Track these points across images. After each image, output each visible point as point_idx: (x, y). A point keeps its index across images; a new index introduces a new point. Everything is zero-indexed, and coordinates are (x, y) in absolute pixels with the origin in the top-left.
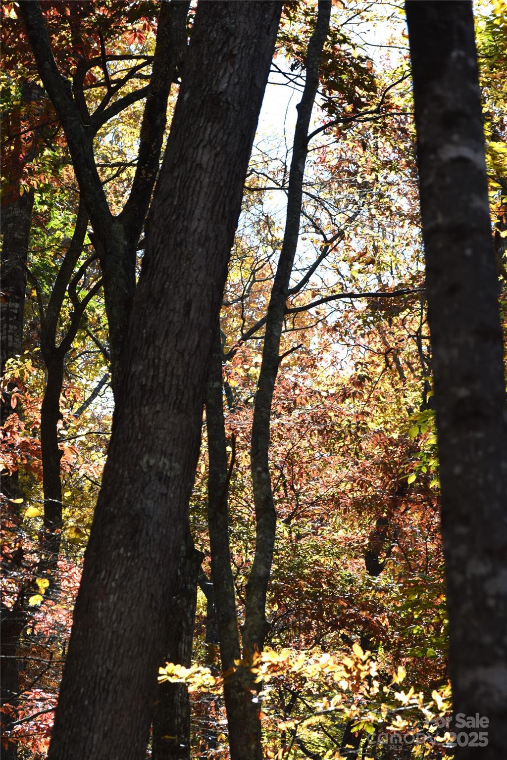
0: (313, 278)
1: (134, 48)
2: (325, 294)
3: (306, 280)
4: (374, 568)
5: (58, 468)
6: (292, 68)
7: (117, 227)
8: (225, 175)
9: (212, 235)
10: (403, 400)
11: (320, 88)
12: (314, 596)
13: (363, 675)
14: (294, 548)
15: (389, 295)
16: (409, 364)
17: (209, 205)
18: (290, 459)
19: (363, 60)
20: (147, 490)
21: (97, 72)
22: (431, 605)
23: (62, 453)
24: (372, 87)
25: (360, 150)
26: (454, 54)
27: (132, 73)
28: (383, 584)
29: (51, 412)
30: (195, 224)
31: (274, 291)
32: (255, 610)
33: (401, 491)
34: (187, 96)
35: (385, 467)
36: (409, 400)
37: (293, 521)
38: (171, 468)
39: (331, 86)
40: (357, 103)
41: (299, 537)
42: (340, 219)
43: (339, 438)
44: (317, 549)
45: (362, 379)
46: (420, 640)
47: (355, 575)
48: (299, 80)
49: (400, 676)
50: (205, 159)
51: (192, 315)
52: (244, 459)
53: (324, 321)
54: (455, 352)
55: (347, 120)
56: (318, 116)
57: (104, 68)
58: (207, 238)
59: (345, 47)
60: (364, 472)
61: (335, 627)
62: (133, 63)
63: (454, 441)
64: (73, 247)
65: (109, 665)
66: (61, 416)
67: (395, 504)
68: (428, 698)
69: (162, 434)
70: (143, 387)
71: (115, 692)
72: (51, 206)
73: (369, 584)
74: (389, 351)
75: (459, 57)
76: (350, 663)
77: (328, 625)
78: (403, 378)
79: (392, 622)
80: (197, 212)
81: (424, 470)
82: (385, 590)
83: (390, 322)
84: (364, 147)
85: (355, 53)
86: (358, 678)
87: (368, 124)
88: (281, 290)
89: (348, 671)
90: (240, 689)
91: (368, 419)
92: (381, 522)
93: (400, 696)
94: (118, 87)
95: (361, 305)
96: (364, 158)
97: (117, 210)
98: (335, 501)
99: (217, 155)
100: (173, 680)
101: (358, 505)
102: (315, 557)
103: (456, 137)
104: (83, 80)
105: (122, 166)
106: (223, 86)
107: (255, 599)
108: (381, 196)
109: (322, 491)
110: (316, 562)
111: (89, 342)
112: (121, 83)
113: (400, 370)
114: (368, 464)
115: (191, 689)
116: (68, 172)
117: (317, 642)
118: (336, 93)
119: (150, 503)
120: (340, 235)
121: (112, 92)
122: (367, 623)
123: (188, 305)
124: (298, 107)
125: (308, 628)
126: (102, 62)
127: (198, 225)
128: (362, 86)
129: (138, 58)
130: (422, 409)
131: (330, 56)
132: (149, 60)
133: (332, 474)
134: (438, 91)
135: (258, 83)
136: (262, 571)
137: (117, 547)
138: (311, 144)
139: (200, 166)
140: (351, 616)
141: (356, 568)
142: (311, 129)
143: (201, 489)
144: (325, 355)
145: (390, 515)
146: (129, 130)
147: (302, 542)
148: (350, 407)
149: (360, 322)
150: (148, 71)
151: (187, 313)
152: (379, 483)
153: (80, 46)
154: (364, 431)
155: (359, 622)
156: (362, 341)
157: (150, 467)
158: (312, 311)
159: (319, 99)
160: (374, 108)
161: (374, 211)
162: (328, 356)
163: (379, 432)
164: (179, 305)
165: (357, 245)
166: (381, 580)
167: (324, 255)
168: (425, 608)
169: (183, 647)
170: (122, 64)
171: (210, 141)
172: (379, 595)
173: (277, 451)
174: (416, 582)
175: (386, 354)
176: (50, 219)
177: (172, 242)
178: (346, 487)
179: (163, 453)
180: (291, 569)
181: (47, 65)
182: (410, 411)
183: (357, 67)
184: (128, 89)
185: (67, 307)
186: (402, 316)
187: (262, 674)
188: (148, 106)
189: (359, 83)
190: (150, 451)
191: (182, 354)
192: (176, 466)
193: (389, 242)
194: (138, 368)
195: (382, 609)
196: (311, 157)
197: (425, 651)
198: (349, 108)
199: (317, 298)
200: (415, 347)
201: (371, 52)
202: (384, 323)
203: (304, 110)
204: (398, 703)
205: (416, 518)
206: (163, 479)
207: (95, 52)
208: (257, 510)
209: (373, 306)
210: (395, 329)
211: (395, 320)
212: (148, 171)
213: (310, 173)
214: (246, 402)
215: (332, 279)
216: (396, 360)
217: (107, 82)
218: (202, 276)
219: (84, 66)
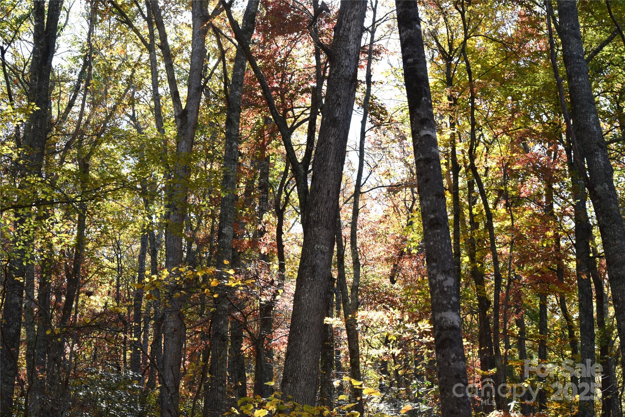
0: (367, 182)
1: (302, 104)
2: (372, 187)
3: (365, 182)
4: (393, 282)
5: (283, 251)
6: (358, 108)
7: (301, 166)
8: (339, 146)
9: (336, 167)
10: (400, 223)
11: (368, 115)
12: (373, 293)
13: (394, 318)
14: (365, 276)
15: (394, 186)
16: (402, 210)
17: (334, 156)
18: (362, 245)
19: (382, 105)
20: (317, 257)
21: (290, 113)
22: (414, 294)
23: (284, 246)
24: (386, 114)
25: (383, 136)
26: (423, 99)
27: (303, 113)
28: (396, 287)
29: (280, 232)
30: (330, 163)
31: (356, 186)
32: (354, 298)
33: (402, 254)
34: (325, 119)
35: (396, 246)
36: (402, 222)
37: (365, 266)
38: (325, 249)
39: (371, 114)
40: (382, 120)
41: (366, 272)
42: (376, 160)
43: (379, 237)
44: (373, 276)
45: (386, 216)
46: (410, 306)
47: (387, 284)
48: (360, 113)
49: (407, 318)
50: (332, 140)
51: (330, 195)
52: (348, 246)
53: (371, 197)
54: (429, 202)
55: (378, 126)
56: (368, 125)
57: (293, 111)
58: (334, 168)
59: (376, 100)
60: (388, 248)
61: (380, 302)
62: (302, 109)
63: (430, 233)
64: (285, 174)
65: (307, 318)
66: (283, 233)
67: (399, 259)
68: (417, 326)
69: (321, 237)
70: (314, 221)
71: (309, 327)
72: (275, 160)
73: (392, 287)
74: (395, 206)
75: (425, 99)
76: (389, 315)
77: (379, 302)
78: (400, 215)
79: (401, 301)
80: (330, 159)
81: (410, 247)
82: (397, 289)
83: (395, 196)
84: (384, 135)
85: (380, 103)
86: (392, 319)
87: (385, 127)
88: (358, 186)
89: (389, 317)
90: (351, 325)
91: (388, 230)
92: (395, 265)
93: (407, 325)
94: (298, 118)
95: (385, 190)
96: (384, 139)
97: (300, 161)
98: (379, 259)
99: (336, 139)
100: (328, 323)
101: (387, 260)
102: (373, 279)
103: (425, 127)
104: (285, 116)
105: (300, 145)
106: (337, 115)
107: (354, 294)
108: (390, 152)
109: (374, 256)
110: (373, 281)
111: (291, 207)
112: (299, 116)
113: (399, 212)
114: (389, 245)
115: (333, 326)
116: (282, 148)
117: (374, 309)
118: (373, 117)
119: (318, 261)
120: (376, 166)
121: (296, 120)
122: (392, 301)
123: (329, 192)
124: (362, 122)
125: (371, 303)
126: (292, 109)
127: (331, 164)
128: (383, 114)
129: (304, 107)
130: (407, 225)
131: (371, 104)
132: (308, 108)
133: (377, 250)
134: (418, 112)
135: (349, 113)
136: (356, 284)
137: (308, 277)
138: (366, 135)
139: (330, 143)
140: (386, 299)
141: (387, 282)
142: (366, 129)
143: (334, 257)
144: (372, 208)
145: (398, 263)
146: (301, 132)
147: (367, 274)
148: (383, 226)
149: (384, 196)
150: (308, 112)
151: (328, 195)
152: (393, 252)
153: (284, 104)
154: (388, 234)
155: (389, 301)
156: (386, 203)
157: (318, 249)
158: (367, 193)
159: (368, 119)
160: (388, 121)
161: (388, 157)
162: (373, 209)
163: (393, 234)
164: (325, 192)
165: (382, 169)
166: (396, 285)
167: (370, 174)
168: (412, 295)
169: (330, 311)
170: (298, 110)
171: (334, 134)
172: (395, 291)
173: (359, 242)
174: (408, 286)
175: (393, 207)
176: (275, 165)
177: (322, 170)
178: (382, 254)
179: (322, 244)
180: (365, 283)
181: (274, 111)
182: (403, 227)
183: (380, 107)
184: (300, 119)
185: (283, 195)
186: (398, 193)
187: (359, 320)
188: (310, 123)
189: (381, 112)
190: (318, 243)
191: (327, 209)
192: (327, 248)
193: (393, 168)
194: (312, 214)
195: (397, 296)
196: (366, 139)
197: (412, 310)
198: (379, 121)
199: (369, 189)
200: (404, 204)
201: (385, 102)
202: (393, 196)
203: (363, 122)
204: (407, 328)
205: (407, 263)
206: (323, 253)
207: (289, 106)
208: (353, 263)
209: (389, 191)
210: (396, 198)
211: (396, 195)
212: (310, 146)
213: (367, 145)
214: (346, 226)
215: (374, 182)
216: (397, 209)
217: (294, 117)
218: (333, 181)
219: (286, 111)
